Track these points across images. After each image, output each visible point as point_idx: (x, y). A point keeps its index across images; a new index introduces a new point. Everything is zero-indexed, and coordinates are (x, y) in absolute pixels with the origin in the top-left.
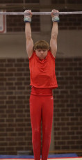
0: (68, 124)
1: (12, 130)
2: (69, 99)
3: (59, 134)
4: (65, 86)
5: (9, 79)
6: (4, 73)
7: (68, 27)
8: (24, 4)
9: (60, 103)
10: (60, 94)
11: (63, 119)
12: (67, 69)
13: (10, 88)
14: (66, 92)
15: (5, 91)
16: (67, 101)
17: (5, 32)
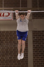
0: (39, 60)
1: (15, 62)
2: (40, 49)
3: (35, 64)
4: (38, 43)
5: (14, 40)
6: (12, 37)
7: (39, 17)
8: (21, 8)
9: (36, 50)
10: (36, 46)
11: (37, 58)
12: (39, 36)
13: (14, 44)
14: (38, 46)
15: (12, 45)
16: (39, 50)
17: (13, 20)
